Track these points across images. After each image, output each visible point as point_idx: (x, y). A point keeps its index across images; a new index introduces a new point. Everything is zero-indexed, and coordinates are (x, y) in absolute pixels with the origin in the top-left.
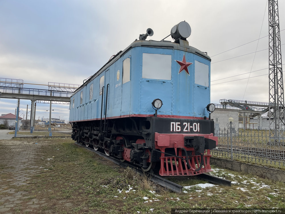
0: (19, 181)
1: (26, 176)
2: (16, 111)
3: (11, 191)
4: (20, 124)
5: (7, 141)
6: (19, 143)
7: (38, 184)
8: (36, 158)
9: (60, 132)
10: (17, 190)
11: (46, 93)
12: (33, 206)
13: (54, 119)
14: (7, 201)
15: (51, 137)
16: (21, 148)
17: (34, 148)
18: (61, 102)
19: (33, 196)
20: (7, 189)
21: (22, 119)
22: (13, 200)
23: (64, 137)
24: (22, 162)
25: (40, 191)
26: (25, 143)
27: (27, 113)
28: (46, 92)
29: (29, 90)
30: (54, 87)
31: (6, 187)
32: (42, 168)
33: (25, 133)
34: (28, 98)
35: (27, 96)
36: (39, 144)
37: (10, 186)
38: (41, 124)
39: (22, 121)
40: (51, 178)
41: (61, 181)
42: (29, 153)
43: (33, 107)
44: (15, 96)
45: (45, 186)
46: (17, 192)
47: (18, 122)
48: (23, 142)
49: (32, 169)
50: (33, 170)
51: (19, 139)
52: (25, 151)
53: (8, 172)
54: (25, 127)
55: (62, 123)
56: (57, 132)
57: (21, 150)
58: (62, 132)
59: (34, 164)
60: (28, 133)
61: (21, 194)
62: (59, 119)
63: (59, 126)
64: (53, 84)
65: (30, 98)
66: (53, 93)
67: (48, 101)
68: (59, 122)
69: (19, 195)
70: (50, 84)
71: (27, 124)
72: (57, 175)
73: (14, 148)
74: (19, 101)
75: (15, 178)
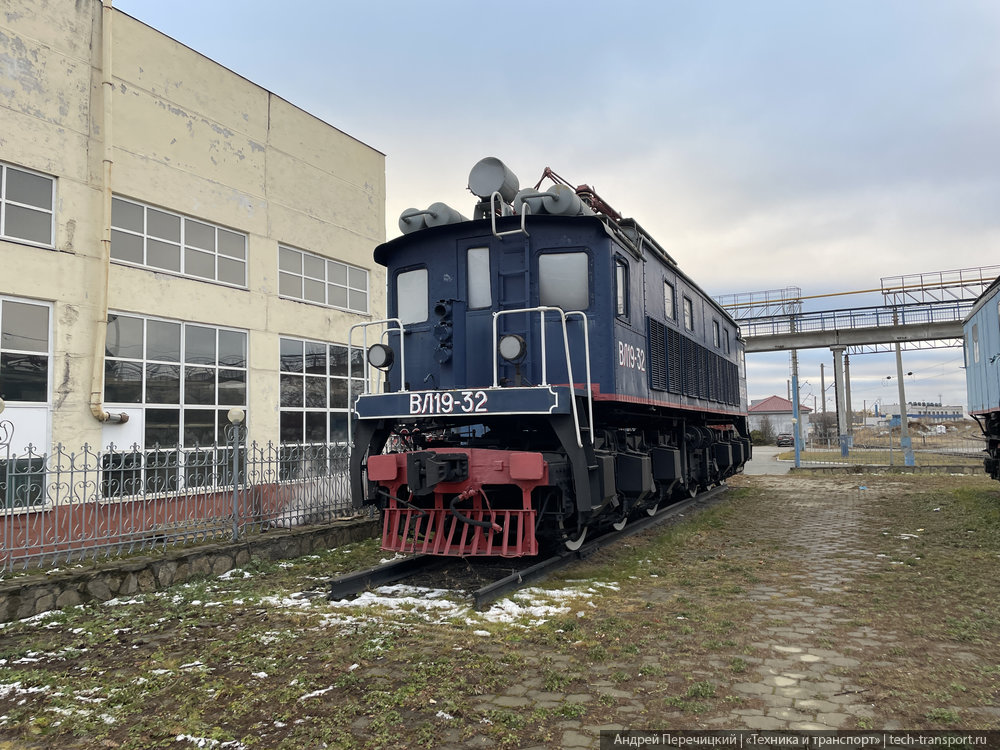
0: (822, 581)
1: (839, 573)
2: (791, 388)
3: (803, 601)
4: (808, 429)
5: (775, 479)
6: (809, 484)
7: (875, 596)
8: (864, 529)
9: (944, 450)
10: (820, 601)
11: (878, 318)
12: (863, 642)
13: (919, 404)
14: (797, 620)
15: (913, 469)
16: (817, 500)
17: (858, 503)
18: (939, 343)
19: (862, 621)
20: (794, 596)
21: (811, 410)
22: (812, 620)
23: (960, 469)
24: (824, 538)
25: (880, 612)
26: (829, 486)
27: (823, 391)
28: (877, 314)
29: (821, 315)
30: (904, 291)
31: (791, 592)
32: (883, 558)
33: (827, 457)
34: (822, 343)
35: (818, 338)
36: (871, 492)
37: (799, 589)
38: (875, 424)
39: (810, 419)
40: (915, 587)
41: (943, 597)
42: (842, 514)
43: (841, 368)
44: (781, 344)
45: (894, 604)
46: (821, 605)
47: (799, 421)
48: (821, 483)
49: (856, 558)
50: (859, 561)
51: (809, 473)
52: (831, 508)
53: (792, 558)
54: (821, 436)
55: (954, 416)
56: (935, 451)
57: (817, 504)
58: (956, 450)
59: (859, 545)
60: (834, 457)
61: (831, 612)
62: (940, 406)
63: (941, 429)
64: (898, 283)
65: (828, 344)
66: (903, 312)
67: (887, 345)
68: (942, 416)
69: (825, 612)
70: (887, 284)
71: (826, 428)
72: (930, 581)
73: (798, 500)
74: (795, 358)
75: (811, 575)
